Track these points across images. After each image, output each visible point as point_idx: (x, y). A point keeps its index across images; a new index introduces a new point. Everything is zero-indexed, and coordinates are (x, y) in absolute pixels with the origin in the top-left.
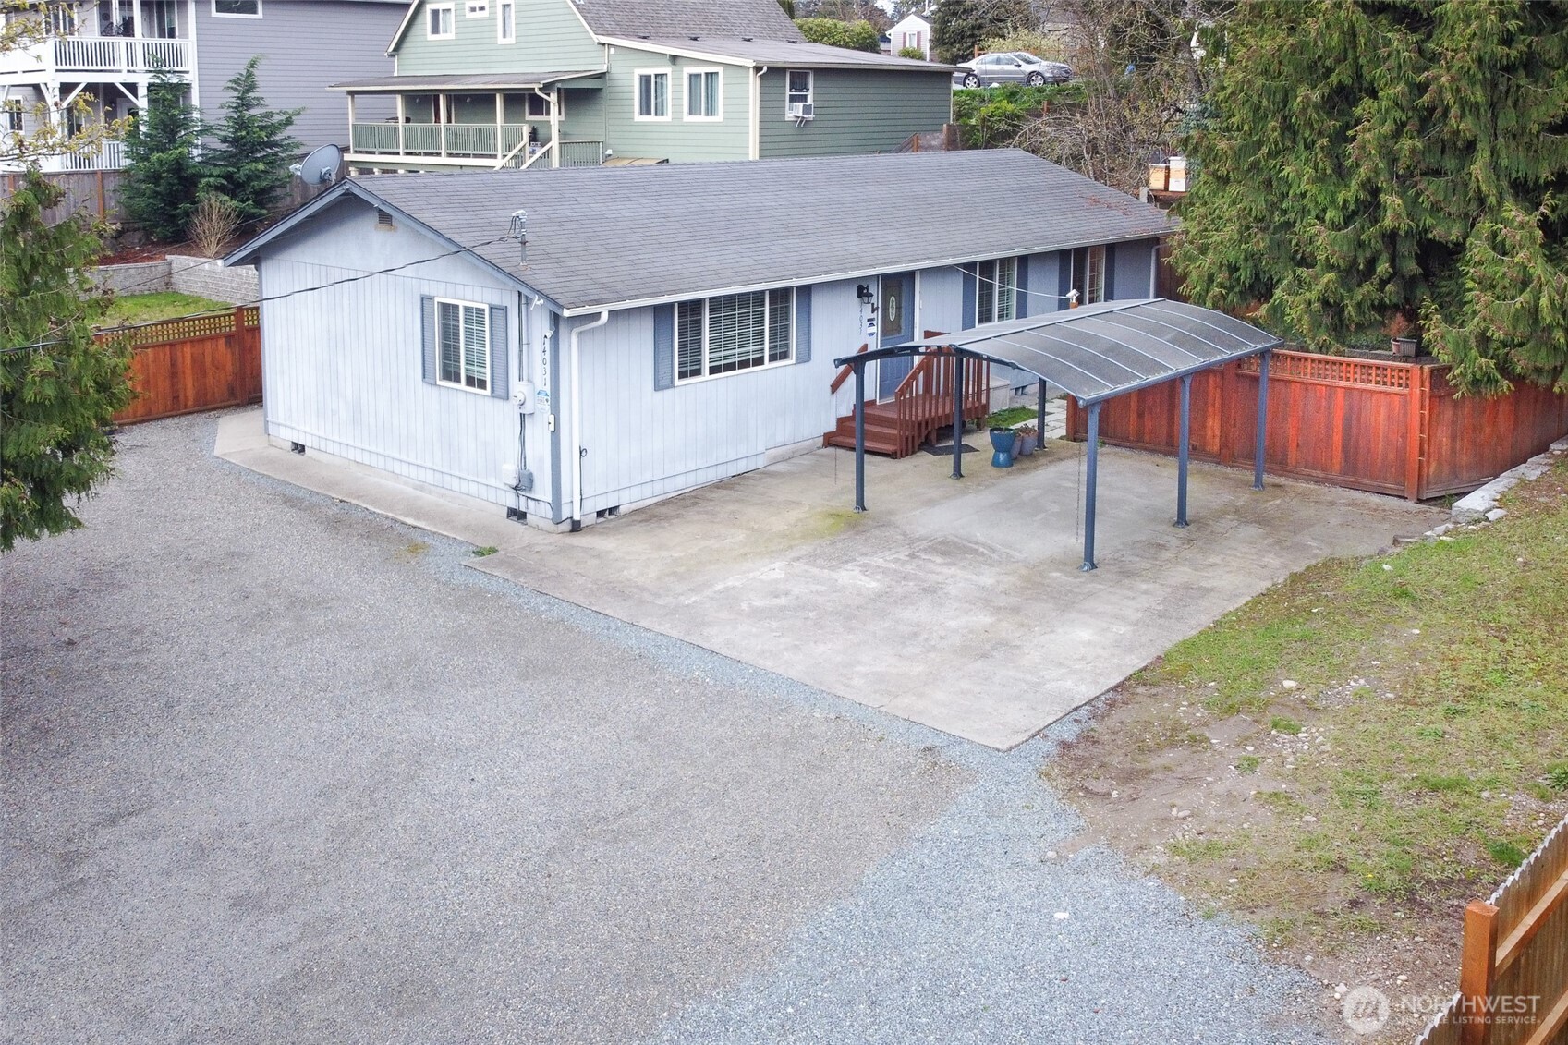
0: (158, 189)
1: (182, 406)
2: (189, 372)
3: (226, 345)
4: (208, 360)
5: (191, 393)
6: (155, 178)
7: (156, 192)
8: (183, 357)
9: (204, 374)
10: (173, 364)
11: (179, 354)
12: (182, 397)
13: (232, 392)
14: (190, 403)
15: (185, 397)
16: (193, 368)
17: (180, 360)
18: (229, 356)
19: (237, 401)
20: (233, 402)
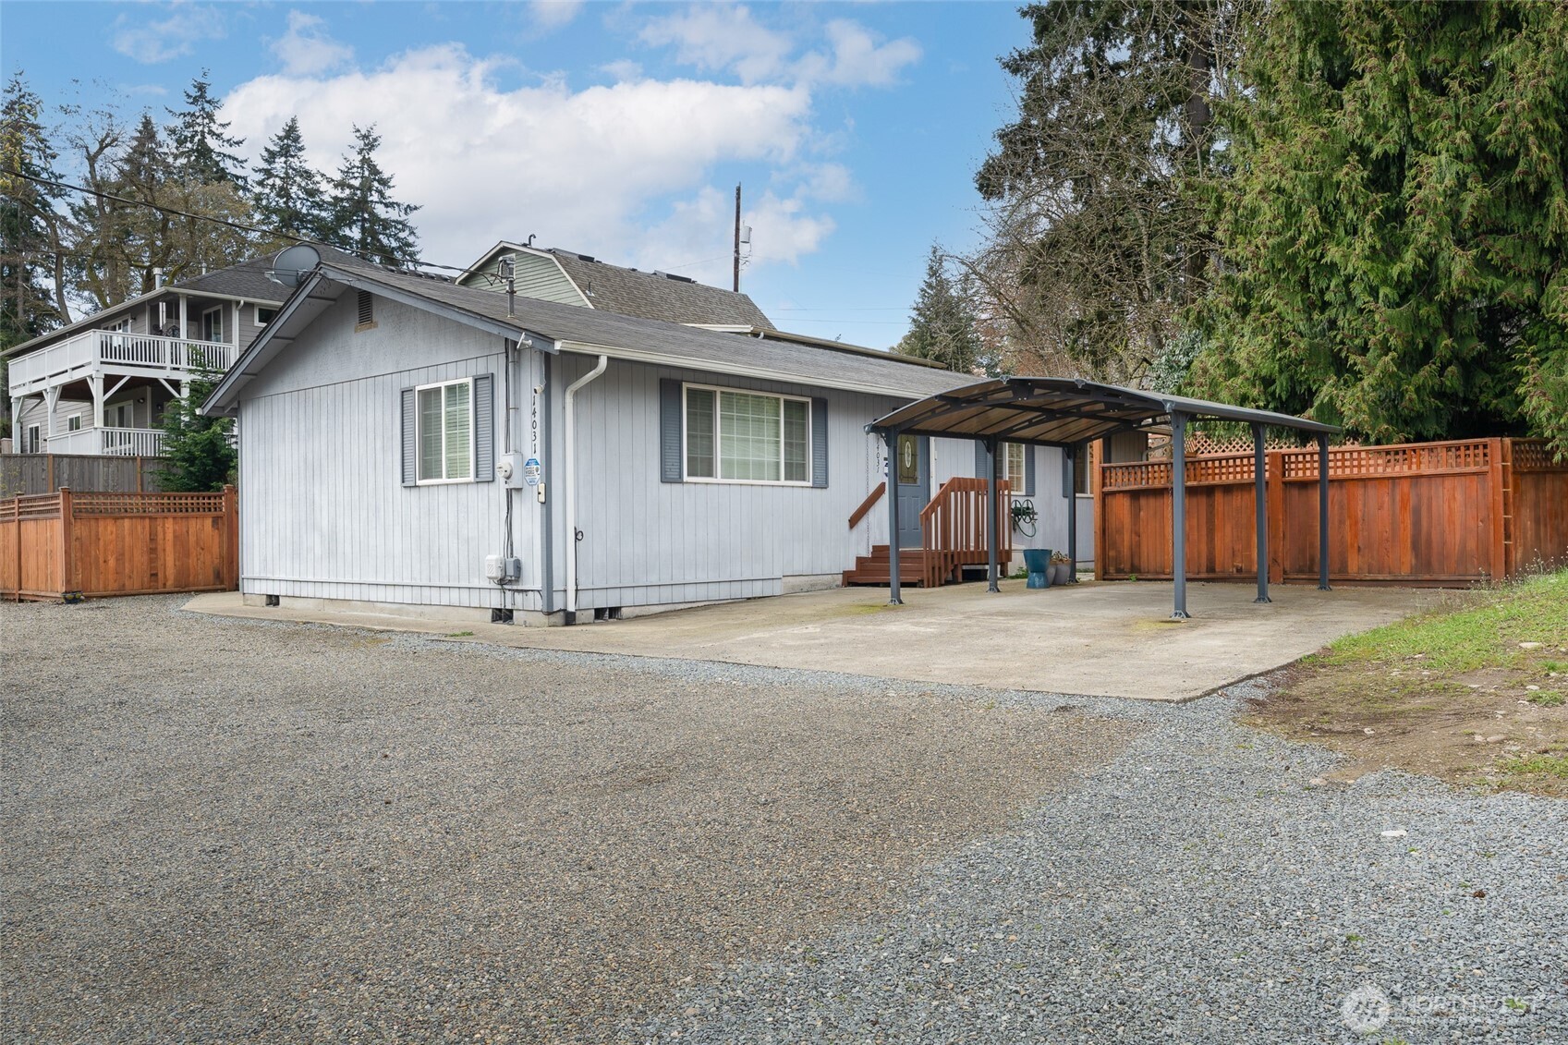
0: (192, 469)
1: (160, 584)
2: (169, 548)
3: (213, 526)
4: (192, 539)
5: (171, 572)
6: (191, 459)
7: (191, 472)
8: (164, 533)
9: (188, 556)
10: (153, 539)
11: (159, 529)
12: (160, 575)
13: (218, 576)
14: (170, 583)
15: (165, 577)
16: (175, 545)
17: (160, 536)
18: (217, 540)
19: (223, 586)
20: (219, 587)
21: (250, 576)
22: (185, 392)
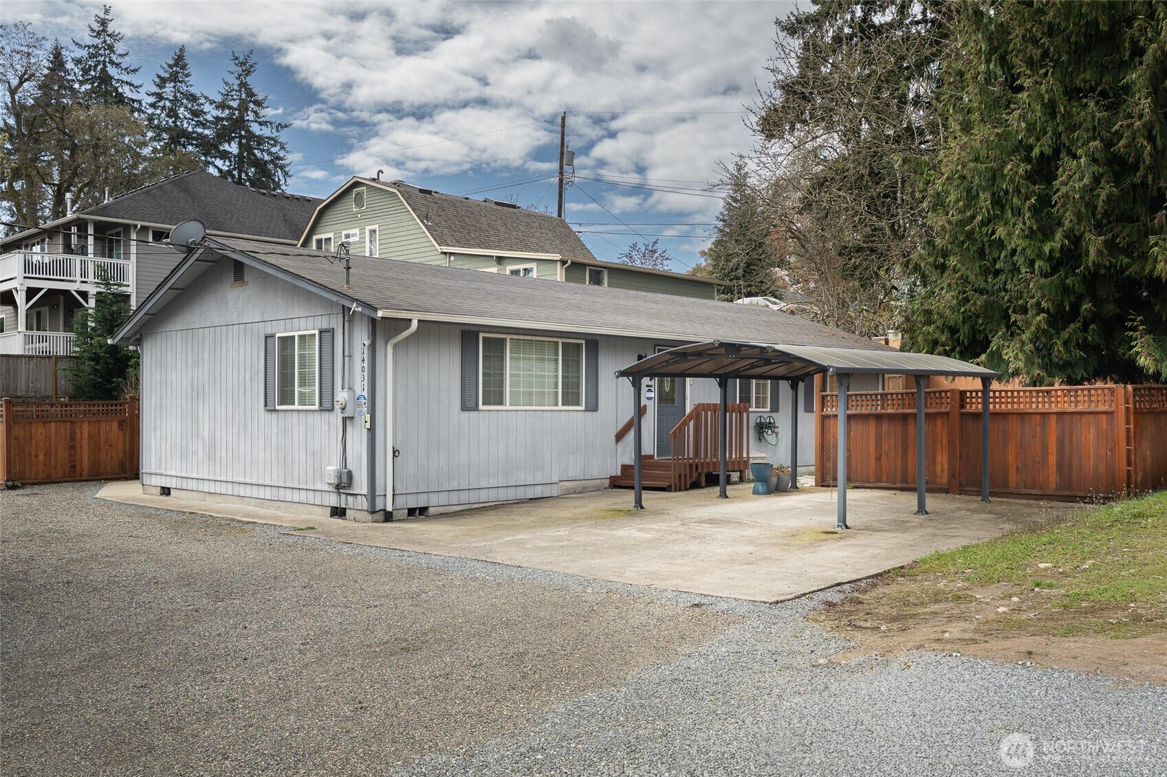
0: (97, 367)
1: (78, 474)
2: (85, 445)
3: (118, 428)
4: (103, 438)
5: (86, 464)
6: (96, 359)
7: (96, 370)
8: (81, 433)
9: (99, 451)
10: (73, 439)
11: (77, 430)
12: (78, 467)
13: (122, 467)
14: (85, 473)
15: (82, 467)
16: (89, 443)
17: (78, 436)
18: (121, 439)
19: (126, 475)
20: (123, 476)
21: (148, 471)
22: (92, 303)
